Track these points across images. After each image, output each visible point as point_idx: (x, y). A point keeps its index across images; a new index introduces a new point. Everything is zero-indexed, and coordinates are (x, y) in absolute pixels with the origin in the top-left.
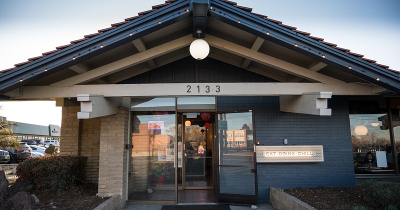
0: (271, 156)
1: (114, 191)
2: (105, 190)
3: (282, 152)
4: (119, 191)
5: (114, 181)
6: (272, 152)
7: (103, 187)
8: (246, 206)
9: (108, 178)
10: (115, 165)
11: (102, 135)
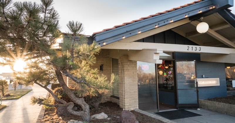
0: (201, 83)
1: (134, 107)
2: (129, 107)
3: (205, 81)
4: (137, 107)
5: (134, 101)
6: (202, 81)
7: (128, 104)
8: (194, 109)
9: (130, 99)
10: (133, 91)
11: (126, 73)
